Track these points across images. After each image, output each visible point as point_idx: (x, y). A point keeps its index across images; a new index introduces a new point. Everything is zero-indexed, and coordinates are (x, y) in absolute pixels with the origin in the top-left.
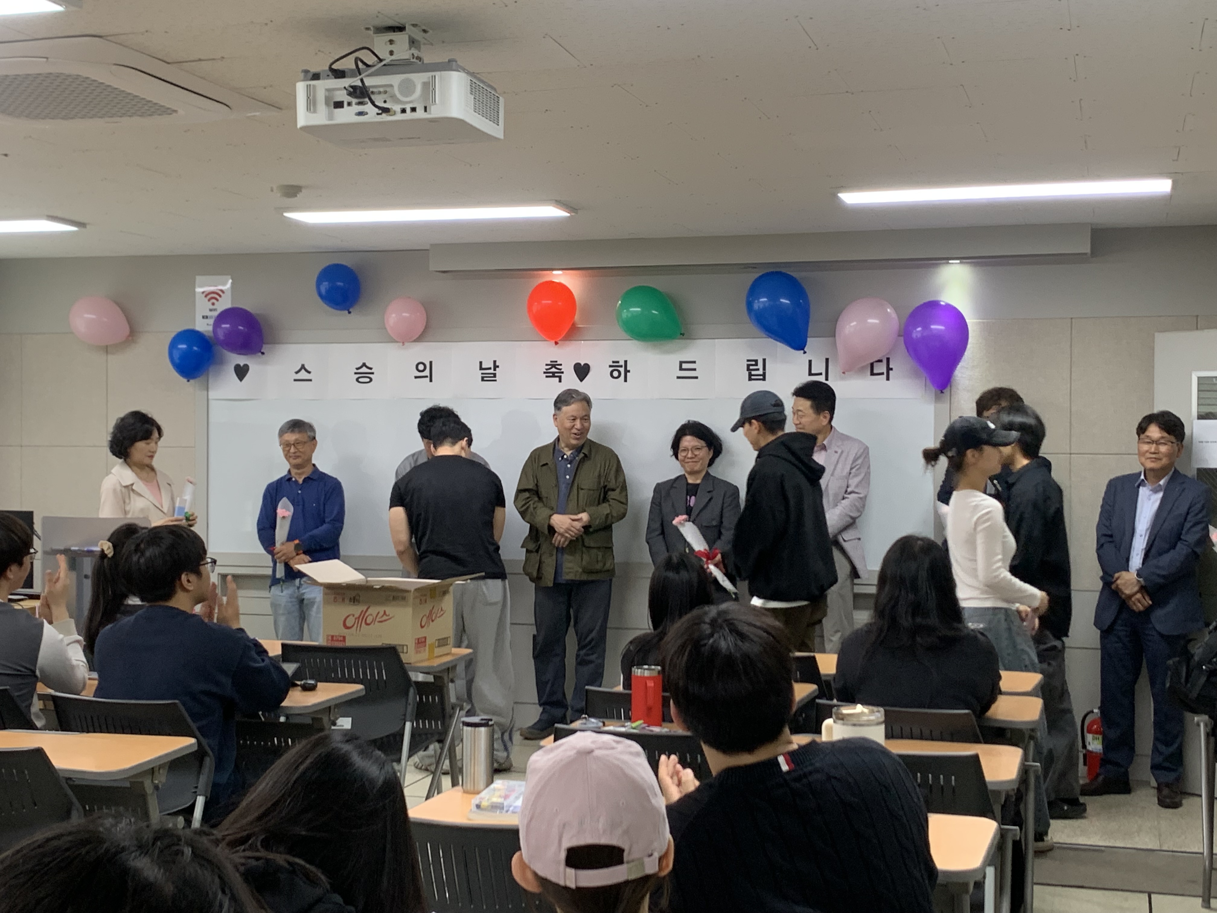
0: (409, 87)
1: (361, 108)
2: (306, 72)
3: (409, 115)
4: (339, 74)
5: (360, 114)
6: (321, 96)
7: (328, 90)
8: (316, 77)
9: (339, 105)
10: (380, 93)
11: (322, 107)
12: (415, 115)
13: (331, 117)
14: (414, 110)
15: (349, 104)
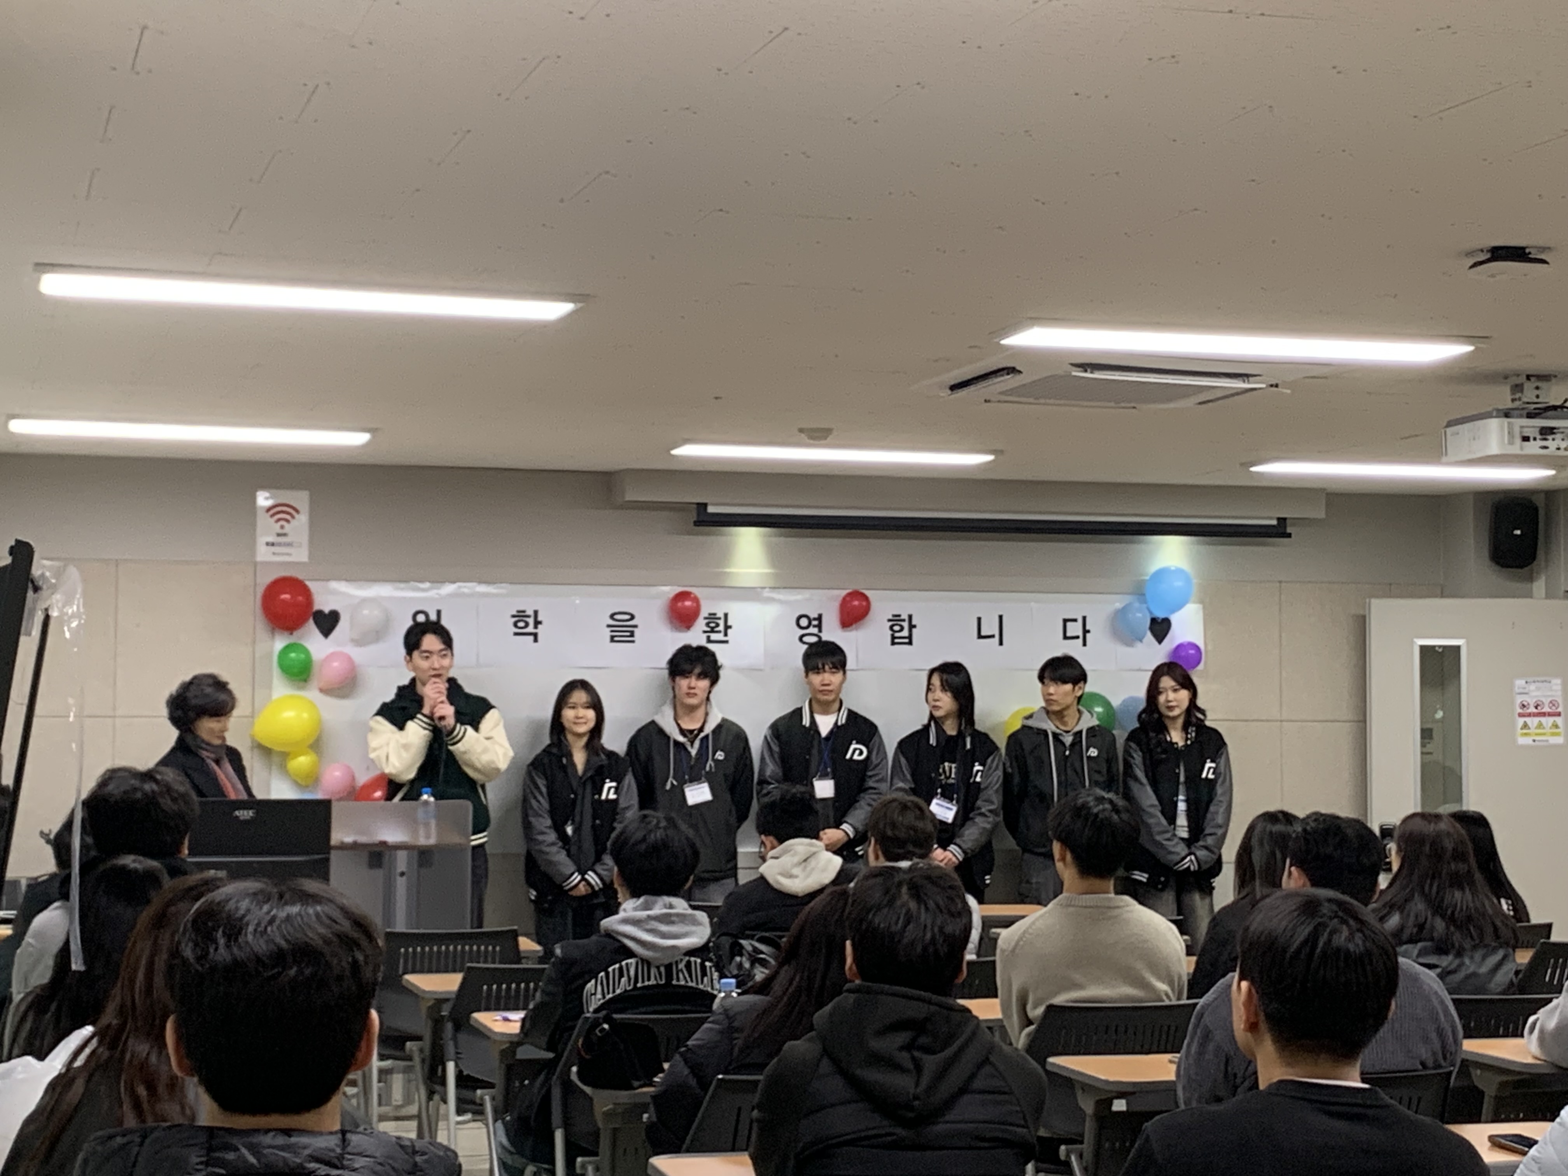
1: (1544, 443)
2: (1498, 411)
4: (1532, 414)
5: (1546, 448)
6: (1517, 431)
7: (1522, 427)
8: (1509, 415)
9: (1526, 439)
10: (1558, 432)
11: (1518, 440)
13: (1522, 448)
15: (1535, 439)
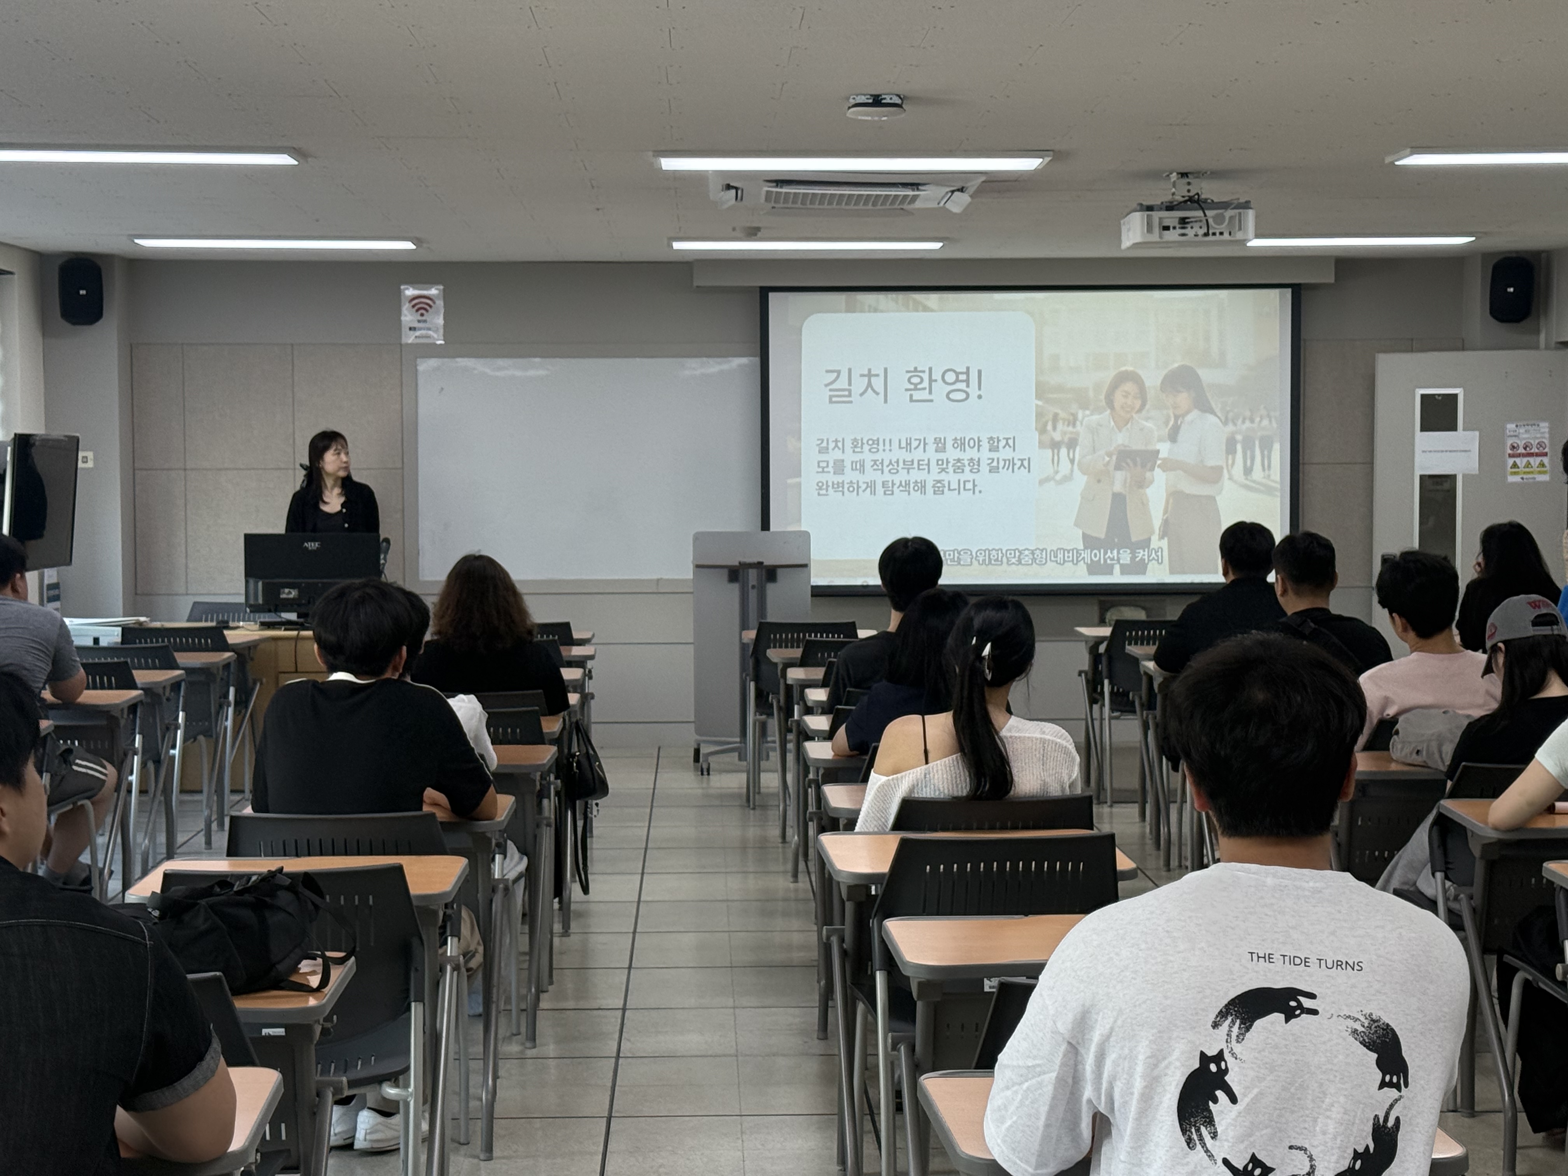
0: (1219, 219)
1: (1183, 231)
2: (1141, 205)
3: (1218, 237)
4: (1170, 208)
5: (1183, 235)
6: (1156, 222)
7: (1161, 219)
8: (1150, 208)
9: (1166, 228)
10: (1196, 221)
11: (1156, 230)
12: (1222, 238)
13: (1161, 237)
14: (1221, 233)
15: (1174, 228)
